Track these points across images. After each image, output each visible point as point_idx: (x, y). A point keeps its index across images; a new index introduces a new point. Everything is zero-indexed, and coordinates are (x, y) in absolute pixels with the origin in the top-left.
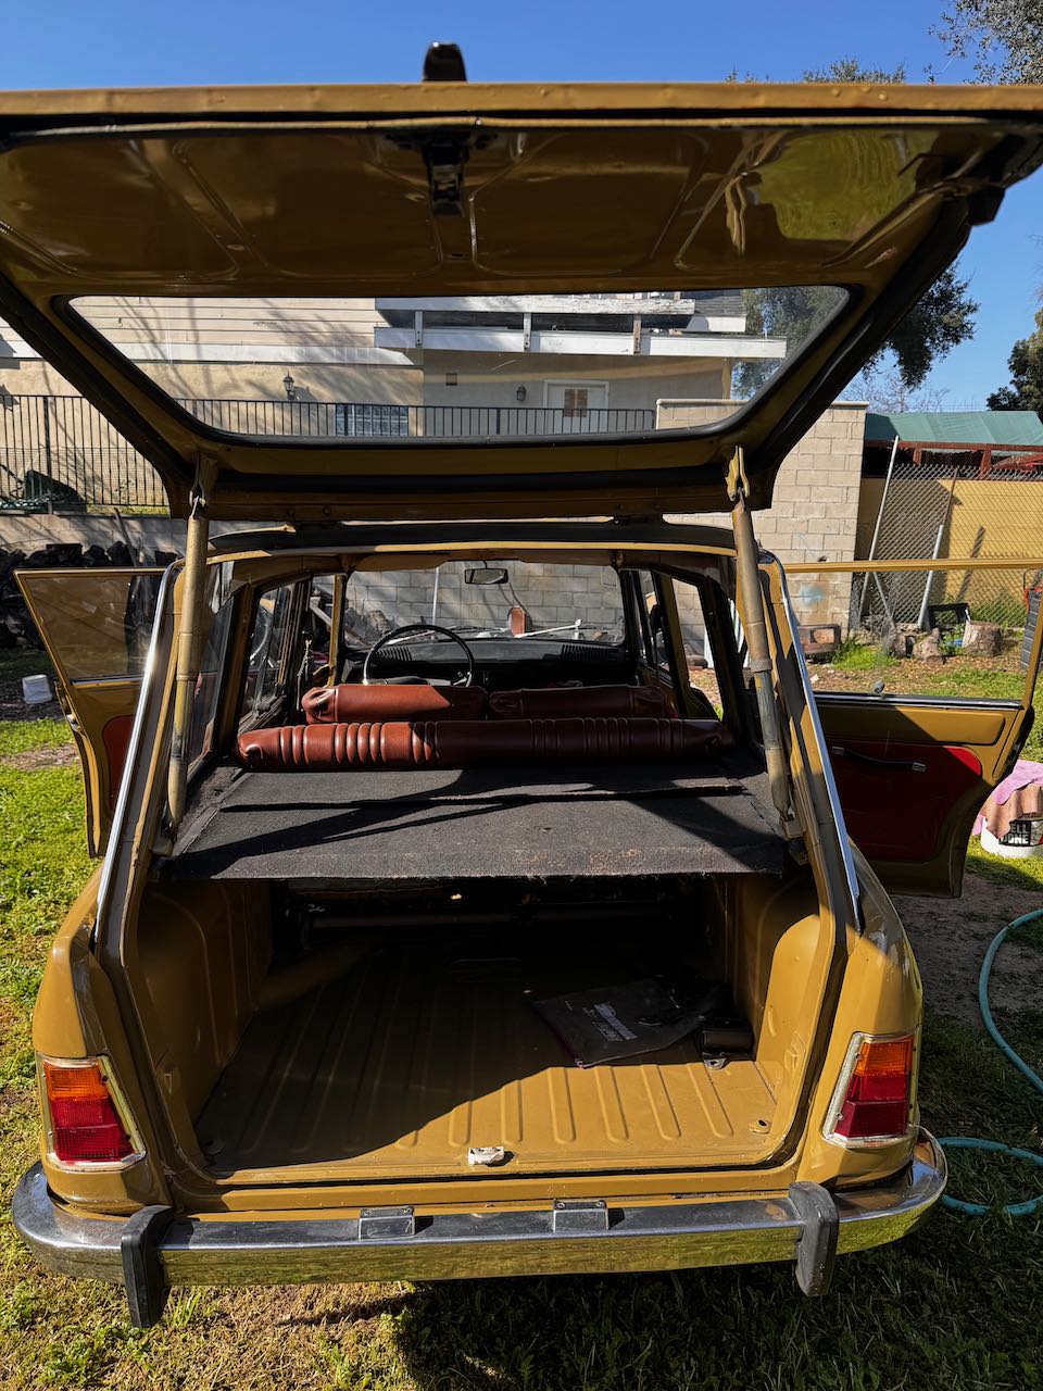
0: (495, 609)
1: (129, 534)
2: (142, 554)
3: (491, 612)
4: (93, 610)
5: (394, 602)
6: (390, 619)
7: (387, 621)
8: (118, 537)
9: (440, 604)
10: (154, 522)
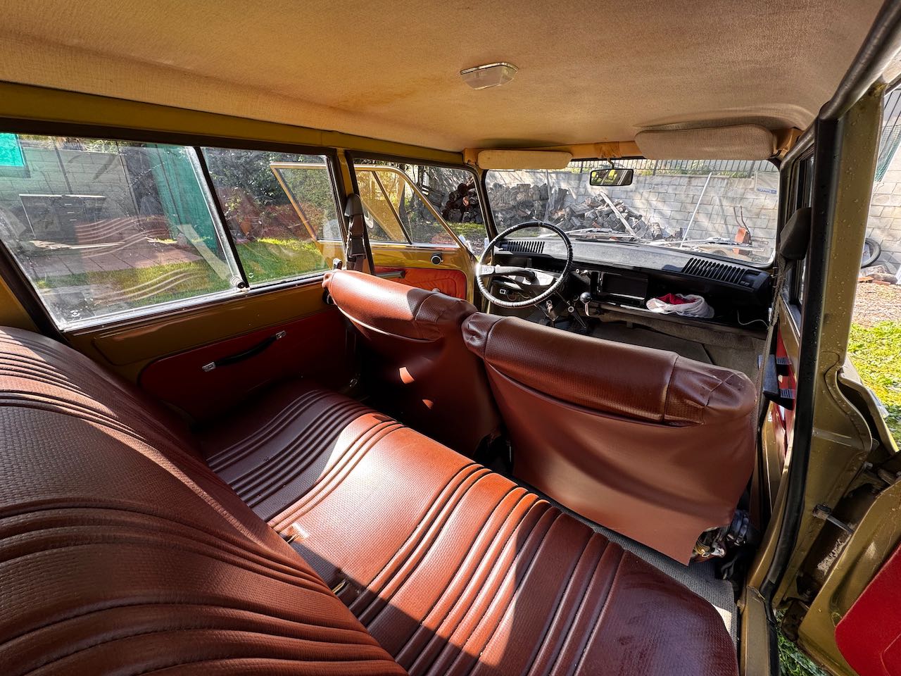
0: (730, 228)
1: (550, 180)
2: (553, 189)
3: (727, 228)
4: (529, 213)
5: (668, 220)
6: (663, 228)
7: (660, 228)
8: (546, 182)
9: (695, 221)
10: (562, 175)
